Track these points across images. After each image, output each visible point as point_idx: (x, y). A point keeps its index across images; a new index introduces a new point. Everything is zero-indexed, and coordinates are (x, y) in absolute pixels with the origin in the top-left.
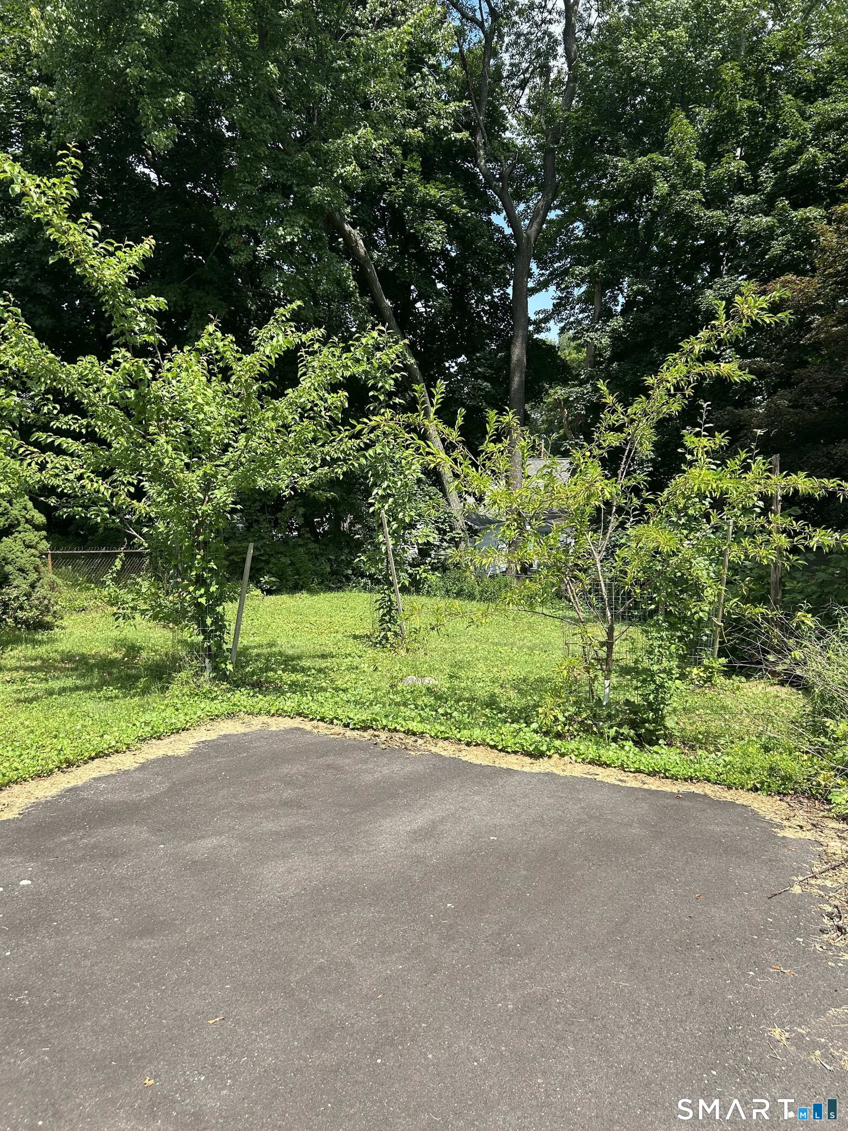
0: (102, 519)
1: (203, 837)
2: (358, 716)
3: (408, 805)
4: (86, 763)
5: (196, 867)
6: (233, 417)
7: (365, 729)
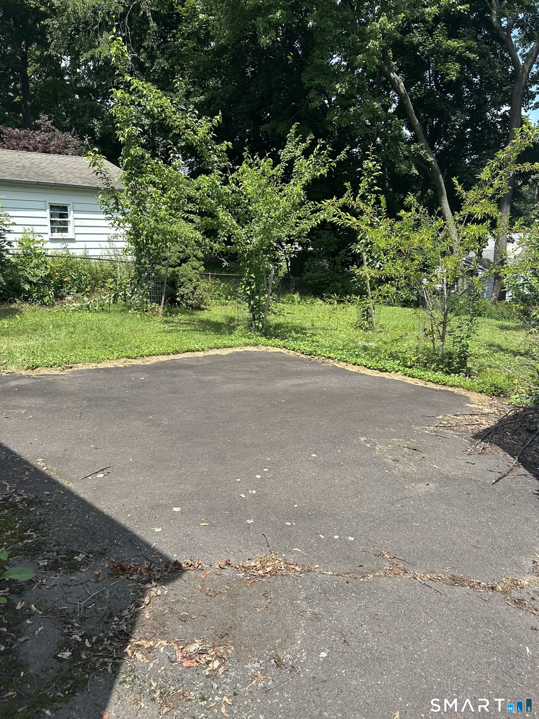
4: (184, 353)
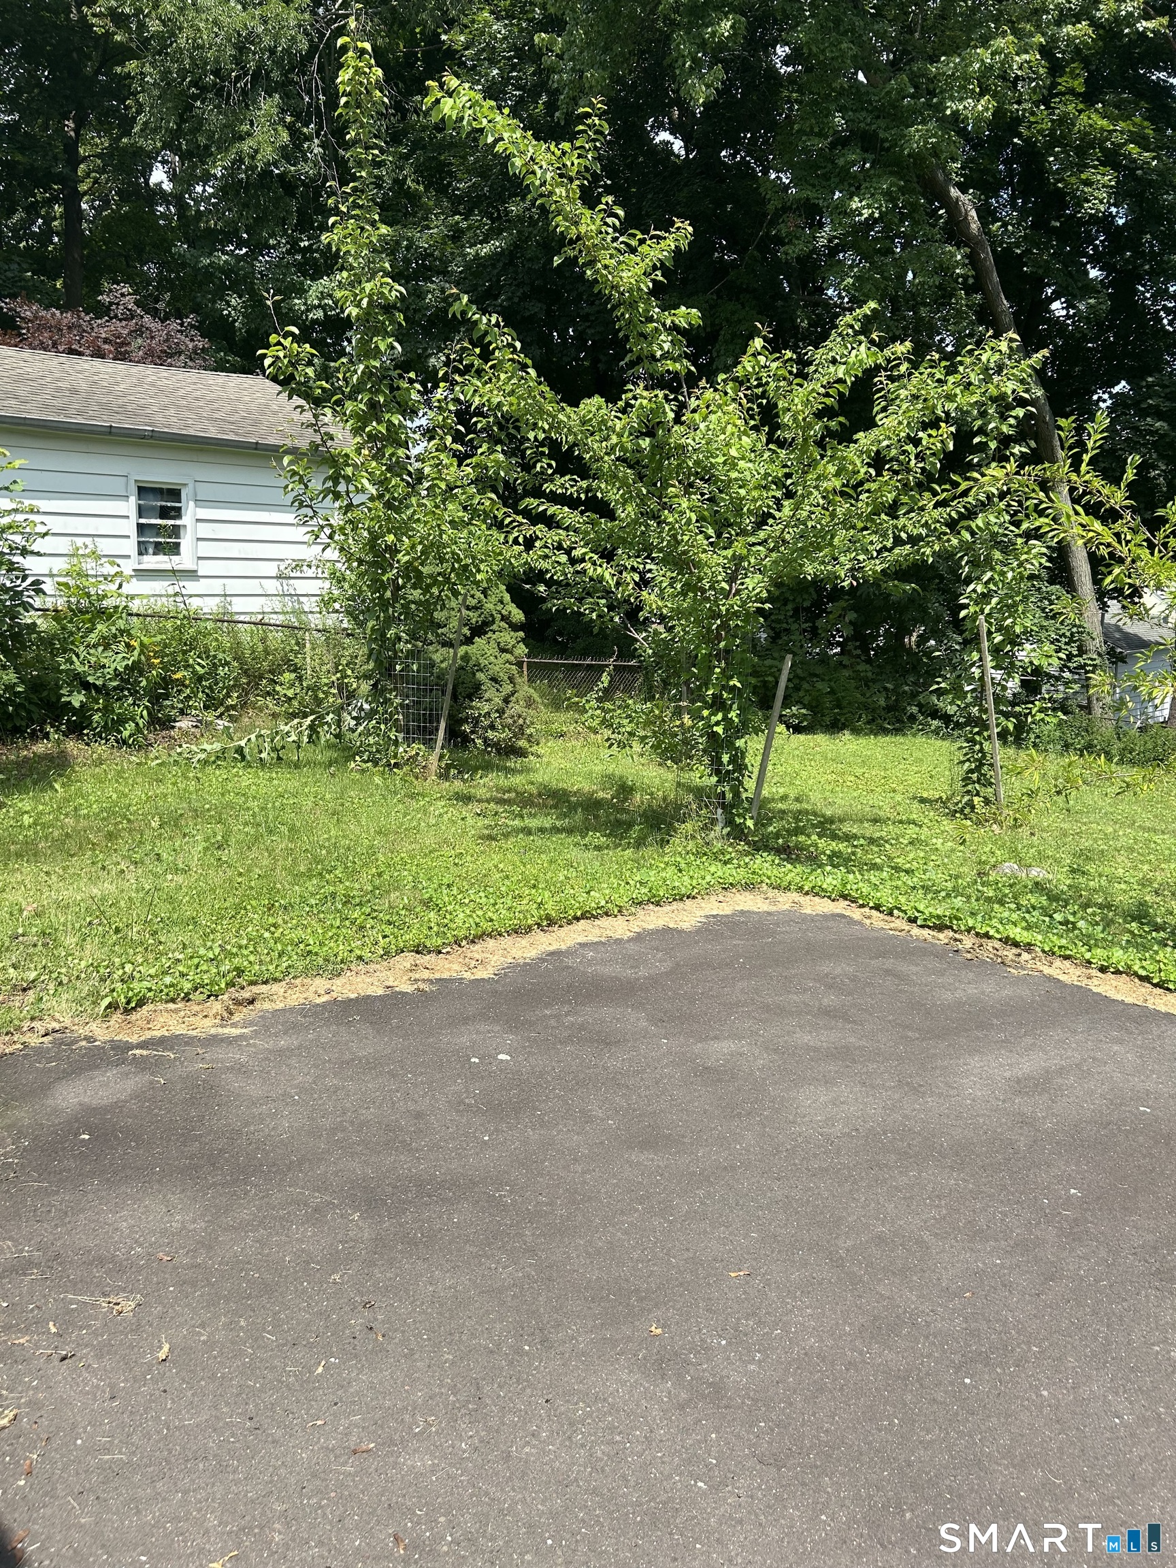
0: (599, 616)
1: (716, 1038)
2: (930, 909)
3: (1006, 1041)
4: (570, 923)
5: (709, 1074)
6: (775, 477)
7: (940, 928)
